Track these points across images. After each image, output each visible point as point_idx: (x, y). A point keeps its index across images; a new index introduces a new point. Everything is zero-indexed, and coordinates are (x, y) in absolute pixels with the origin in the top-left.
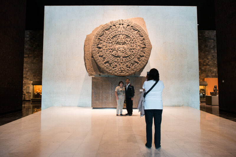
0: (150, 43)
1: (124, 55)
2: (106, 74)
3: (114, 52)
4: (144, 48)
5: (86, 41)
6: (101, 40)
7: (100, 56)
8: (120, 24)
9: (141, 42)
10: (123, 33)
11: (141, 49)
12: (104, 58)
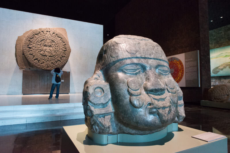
0: (70, 48)
1: (49, 55)
2: (35, 68)
3: (42, 52)
4: (65, 51)
5: (17, 41)
6: (31, 42)
7: (30, 54)
8: (47, 31)
9: (63, 46)
10: (50, 38)
11: (63, 52)
12: (34, 56)
